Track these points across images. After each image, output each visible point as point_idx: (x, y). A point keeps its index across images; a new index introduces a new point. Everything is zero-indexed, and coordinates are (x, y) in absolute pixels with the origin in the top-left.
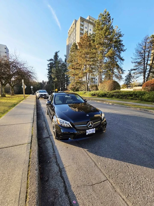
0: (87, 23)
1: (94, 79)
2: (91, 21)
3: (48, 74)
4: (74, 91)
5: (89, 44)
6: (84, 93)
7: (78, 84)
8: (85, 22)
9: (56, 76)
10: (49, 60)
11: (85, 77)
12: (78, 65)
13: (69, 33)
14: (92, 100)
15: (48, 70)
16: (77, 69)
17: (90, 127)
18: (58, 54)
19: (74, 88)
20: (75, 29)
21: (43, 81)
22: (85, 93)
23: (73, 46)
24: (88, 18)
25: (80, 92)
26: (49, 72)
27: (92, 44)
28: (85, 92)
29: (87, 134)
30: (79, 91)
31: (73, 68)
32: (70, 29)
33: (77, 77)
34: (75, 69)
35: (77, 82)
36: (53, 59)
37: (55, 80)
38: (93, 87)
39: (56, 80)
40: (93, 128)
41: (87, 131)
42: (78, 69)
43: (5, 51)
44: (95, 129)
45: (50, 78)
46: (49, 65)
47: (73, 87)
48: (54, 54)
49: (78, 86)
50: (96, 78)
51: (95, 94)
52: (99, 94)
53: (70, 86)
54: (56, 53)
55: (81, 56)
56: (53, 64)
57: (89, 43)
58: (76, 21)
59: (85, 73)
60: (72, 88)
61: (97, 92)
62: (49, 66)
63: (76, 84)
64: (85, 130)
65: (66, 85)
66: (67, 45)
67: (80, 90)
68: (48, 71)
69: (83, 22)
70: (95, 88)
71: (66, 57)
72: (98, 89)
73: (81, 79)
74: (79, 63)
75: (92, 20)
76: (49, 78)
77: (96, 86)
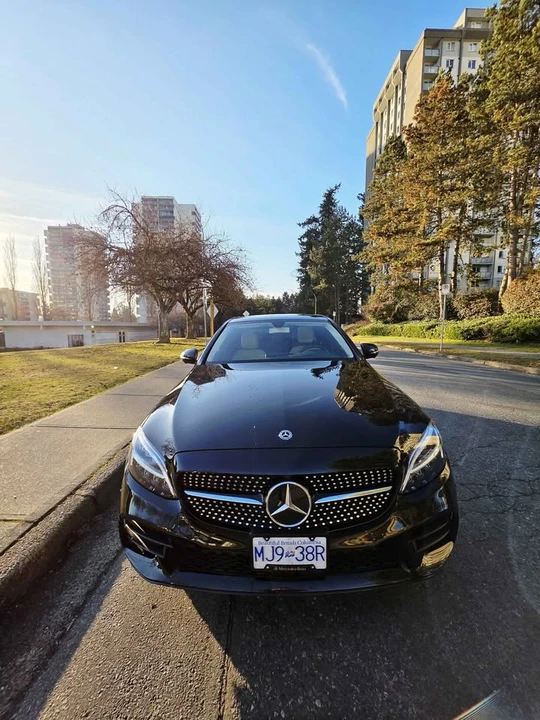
0: (457, 44)
1: (488, 266)
2: (476, 26)
3: (299, 270)
4: (386, 323)
5: (459, 118)
6: (429, 328)
7: (403, 292)
8: (445, 44)
9: (325, 274)
10: (304, 224)
11: (436, 263)
12: (404, 215)
13: (376, 110)
14: (459, 356)
15: (301, 255)
16: (397, 233)
17: (280, 517)
18: (336, 196)
19: (389, 309)
20: (401, 87)
21: (286, 294)
22: (433, 327)
23: (386, 147)
24: (460, 22)
25: (412, 324)
26: (303, 264)
27: (473, 114)
28: (433, 322)
29: (259, 564)
30: (405, 319)
31: (380, 234)
32: (383, 94)
33: (398, 263)
34: (389, 237)
35: (401, 286)
36: (318, 216)
37: (317, 287)
38: (473, 299)
39: (322, 285)
40: (310, 532)
41: (257, 542)
42: (404, 231)
43: (193, 219)
44: (322, 541)
45: (306, 281)
46: (305, 240)
47: (382, 305)
48: (321, 200)
49: (405, 302)
50: (499, 262)
51: (480, 330)
52: (505, 331)
53: (373, 302)
54: (329, 196)
55: (415, 179)
56: (318, 234)
57: (454, 114)
58: (406, 55)
59: (435, 243)
60: (376, 309)
61: (497, 320)
62: (302, 244)
63: (397, 295)
64: (243, 535)
65: (360, 302)
66: (367, 155)
67: (410, 316)
68: (300, 259)
69: (436, 46)
70: (485, 303)
71: (364, 200)
72: (502, 311)
73: (416, 273)
74: (407, 210)
75: (478, 20)
76: (302, 283)
77: (493, 297)
